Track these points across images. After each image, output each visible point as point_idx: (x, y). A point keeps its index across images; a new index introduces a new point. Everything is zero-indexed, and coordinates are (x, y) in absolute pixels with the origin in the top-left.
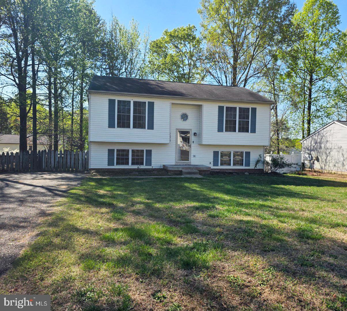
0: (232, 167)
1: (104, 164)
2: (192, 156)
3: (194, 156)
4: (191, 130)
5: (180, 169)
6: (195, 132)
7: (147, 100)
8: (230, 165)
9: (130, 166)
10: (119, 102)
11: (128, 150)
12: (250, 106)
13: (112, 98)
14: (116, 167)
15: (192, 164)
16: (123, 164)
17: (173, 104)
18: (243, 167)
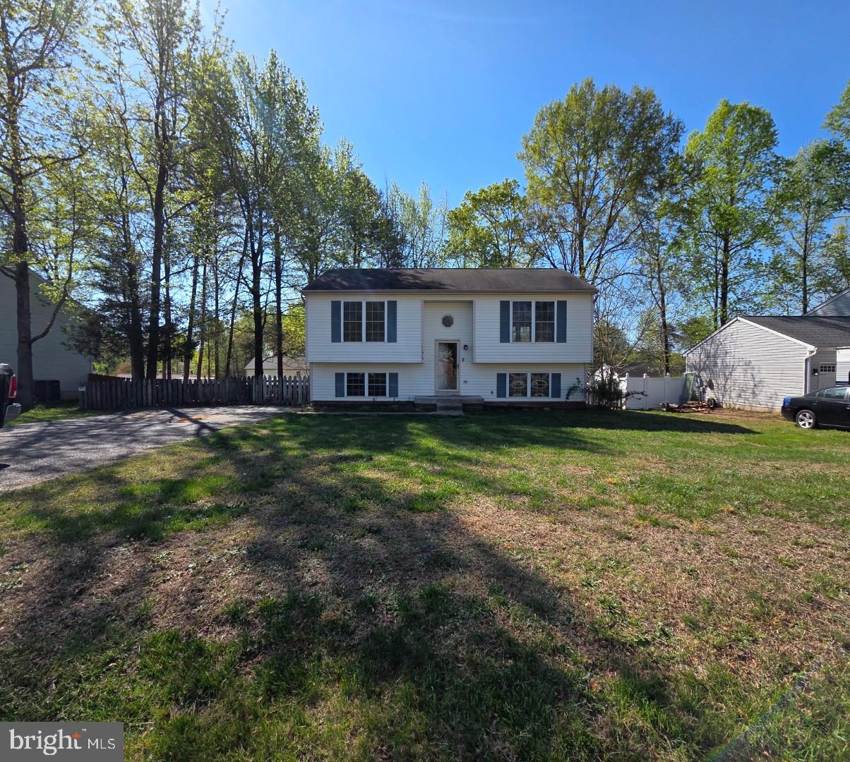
0: (529, 398)
1: (330, 396)
2: (462, 382)
3: (465, 382)
4: (459, 340)
5: (434, 402)
6: (466, 343)
7: (385, 299)
8: (525, 394)
9: (367, 398)
10: (346, 304)
11: (364, 374)
12: (555, 299)
13: (336, 299)
14: (347, 398)
15: (462, 394)
16: (356, 394)
17: (425, 302)
18: (549, 399)
